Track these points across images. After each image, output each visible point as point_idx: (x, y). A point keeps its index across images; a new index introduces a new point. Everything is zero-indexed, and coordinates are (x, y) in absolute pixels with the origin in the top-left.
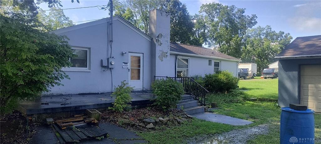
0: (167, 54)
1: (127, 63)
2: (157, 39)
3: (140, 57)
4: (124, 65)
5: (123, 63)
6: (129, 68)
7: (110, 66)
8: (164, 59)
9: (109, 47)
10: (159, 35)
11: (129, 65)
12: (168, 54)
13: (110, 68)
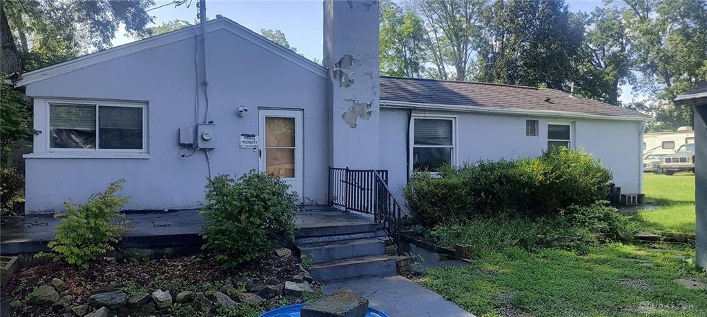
0: (370, 110)
1: (254, 136)
2: (335, 69)
3: (294, 119)
4: (243, 142)
5: (242, 135)
6: (262, 147)
7: (201, 145)
8: (359, 121)
9: (201, 97)
10: (342, 59)
11: (260, 141)
12: (375, 108)
13: (204, 150)
